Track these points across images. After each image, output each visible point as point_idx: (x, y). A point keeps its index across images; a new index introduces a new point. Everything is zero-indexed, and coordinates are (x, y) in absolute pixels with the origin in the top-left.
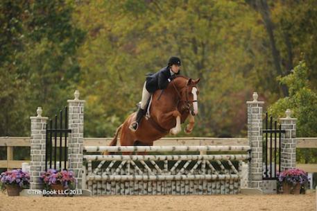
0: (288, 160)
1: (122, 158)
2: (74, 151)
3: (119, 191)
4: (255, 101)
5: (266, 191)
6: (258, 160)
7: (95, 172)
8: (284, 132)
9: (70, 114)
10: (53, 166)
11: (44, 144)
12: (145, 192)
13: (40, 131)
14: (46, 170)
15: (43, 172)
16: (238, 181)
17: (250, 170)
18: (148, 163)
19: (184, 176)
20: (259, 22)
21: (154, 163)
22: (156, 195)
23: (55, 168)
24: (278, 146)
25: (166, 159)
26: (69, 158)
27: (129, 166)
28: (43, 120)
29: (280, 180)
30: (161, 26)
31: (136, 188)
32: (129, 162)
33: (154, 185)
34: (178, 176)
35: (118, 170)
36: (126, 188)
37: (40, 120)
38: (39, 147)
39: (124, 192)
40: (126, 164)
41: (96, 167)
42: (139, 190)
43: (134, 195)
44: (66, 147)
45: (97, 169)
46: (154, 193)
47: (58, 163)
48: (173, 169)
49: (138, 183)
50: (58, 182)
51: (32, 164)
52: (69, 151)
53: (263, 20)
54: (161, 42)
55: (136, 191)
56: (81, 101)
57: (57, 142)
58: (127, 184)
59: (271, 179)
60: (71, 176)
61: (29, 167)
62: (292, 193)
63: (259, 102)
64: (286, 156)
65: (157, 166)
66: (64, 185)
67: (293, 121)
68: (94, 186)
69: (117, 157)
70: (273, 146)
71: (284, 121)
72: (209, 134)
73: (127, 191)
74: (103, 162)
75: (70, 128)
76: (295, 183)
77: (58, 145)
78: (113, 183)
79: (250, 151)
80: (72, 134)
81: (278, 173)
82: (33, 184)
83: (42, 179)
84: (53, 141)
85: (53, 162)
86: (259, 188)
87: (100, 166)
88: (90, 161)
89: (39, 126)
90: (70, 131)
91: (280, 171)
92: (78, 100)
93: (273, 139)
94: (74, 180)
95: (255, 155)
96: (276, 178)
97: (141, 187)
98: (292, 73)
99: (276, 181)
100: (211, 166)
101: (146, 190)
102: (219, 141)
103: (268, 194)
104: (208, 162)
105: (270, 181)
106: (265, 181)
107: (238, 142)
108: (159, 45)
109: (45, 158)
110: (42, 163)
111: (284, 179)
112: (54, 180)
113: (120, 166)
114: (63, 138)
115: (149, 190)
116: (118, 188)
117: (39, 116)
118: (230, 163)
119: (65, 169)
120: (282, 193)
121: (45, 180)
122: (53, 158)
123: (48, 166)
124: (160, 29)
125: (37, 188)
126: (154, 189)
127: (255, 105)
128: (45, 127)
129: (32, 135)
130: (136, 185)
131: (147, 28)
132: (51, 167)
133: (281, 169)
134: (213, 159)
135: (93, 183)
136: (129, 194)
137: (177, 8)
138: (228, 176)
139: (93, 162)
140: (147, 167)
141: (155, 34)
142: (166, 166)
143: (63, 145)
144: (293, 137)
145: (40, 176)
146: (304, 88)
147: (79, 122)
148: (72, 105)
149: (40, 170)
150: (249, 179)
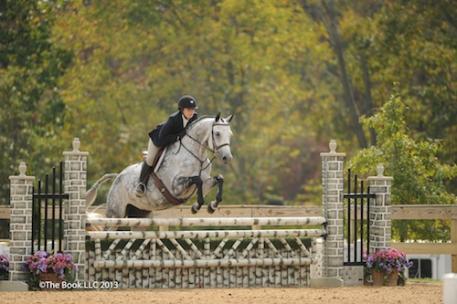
0: (380, 237)
1: (144, 235)
2: (73, 225)
3: (134, 283)
4: (333, 153)
5: (349, 282)
6: (337, 237)
7: (106, 256)
8: (374, 196)
9: (67, 172)
10: (42, 247)
11: (29, 215)
12: (171, 284)
13: (23, 196)
14: (33, 253)
15: (27, 255)
16: (306, 267)
17: (326, 252)
18: (182, 241)
19: (234, 261)
20: (322, 39)
21: (189, 242)
22: (187, 288)
23: (45, 250)
24: (365, 217)
25: (207, 236)
26: (66, 235)
27: (154, 246)
28: (29, 180)
29: (369, 265)
30: (181, 44)
31: (158, 278)
32: (154, 240)
33: (185, 273)
34: (225, 261)
35: (138, 252)
36: (143, 278)
37: (24, 180)
38: (22, 219)
39: (141, 284)
40: (150, 243)
41: (107, 249)
42: (163, 281)
43: (156, 287)
44: (61, 220)
45: (108, 252)
46: (184, 284)
47: (50, 242)
48: (218, 250)
49: (161, 271)
50: (50, 270)
51: (12, 244)
52: (65, 226)
53: (327, 36)
54: (181, 67)
55: (159, 282)
56: (82, 153)
57: (48, 212)
58: (145, 273)
59: (356, 263)
60: (68, 262)
61: (8, 249)
62: (385, 284)
63: (339, 154)
64: (377, 231)
65: (194, 247)
66: (59, 275)
67: (387, 181)
68: (98, 276)
69: (137, 235)
70: (359, 217)
71: (374, 181)
72: (253, 200)
73: (145, 282)
74: (117, 242)
75: (66, 192)
76: (390, 270)
77: (50, 217)
78: (125, 272)
79: (325, 224)
80: (70, 200)
81: (365, 255)
82: (14, 272)
83: (27, 266)
84: (43, 211)
85: (42, 241)
86: (338, 277)
87: (112, 247)
88: (98, 240)
89: (21, 190)
90: (67, 197)
91: (368, 253)
92: (78, 152)
93: (359, 206)
94: (72, 267)
95: (332, 230)
96: (362, 263)
97: (165, 276)
98: (382, 112)
99: (362, 267)
100: (272, 245)
101: (173, 280)
102: (280, 210)
103: (352, 285)
104: (268, 241)
105: (353, 267)
106: (347, 267)
107: (308, 212)
108: (180, 72)
109: (31, 235)
110: (26, 243)
111: (375, 264)
112: (43, 268)
113: (142, 247)
114: (57, 206)
115: (178, 280)
116: (132, 278)
117: (22, 176)
118: (300, 242)
119: (60, 251)
120: (372, 284)
121: (31, 267)
122: (43, 236)
123: (36, 247)
124: (181, 49)
125: (20, 279)
126: (185, 278)
127: (332, 158)
128: (31, 190)
129: (12, 202)
130: (158, 273)
131: (161, 46)
132: (39, 249)
133: (371, 251)
134: (275, 235)
135: (96, 272)
136: (148, 286)
137: (205, 18)
138: (296, 260)
139: (102, 242)
140: (180, 247)
141: (173, 56)
142: (207, 246)
143: (57, 217)
144: (386, 204)
145: (23, 261)
146: (398, 134)
147: (80, 183)
148: (70, 159)
149: (25, 253)
150: (324, 265)
